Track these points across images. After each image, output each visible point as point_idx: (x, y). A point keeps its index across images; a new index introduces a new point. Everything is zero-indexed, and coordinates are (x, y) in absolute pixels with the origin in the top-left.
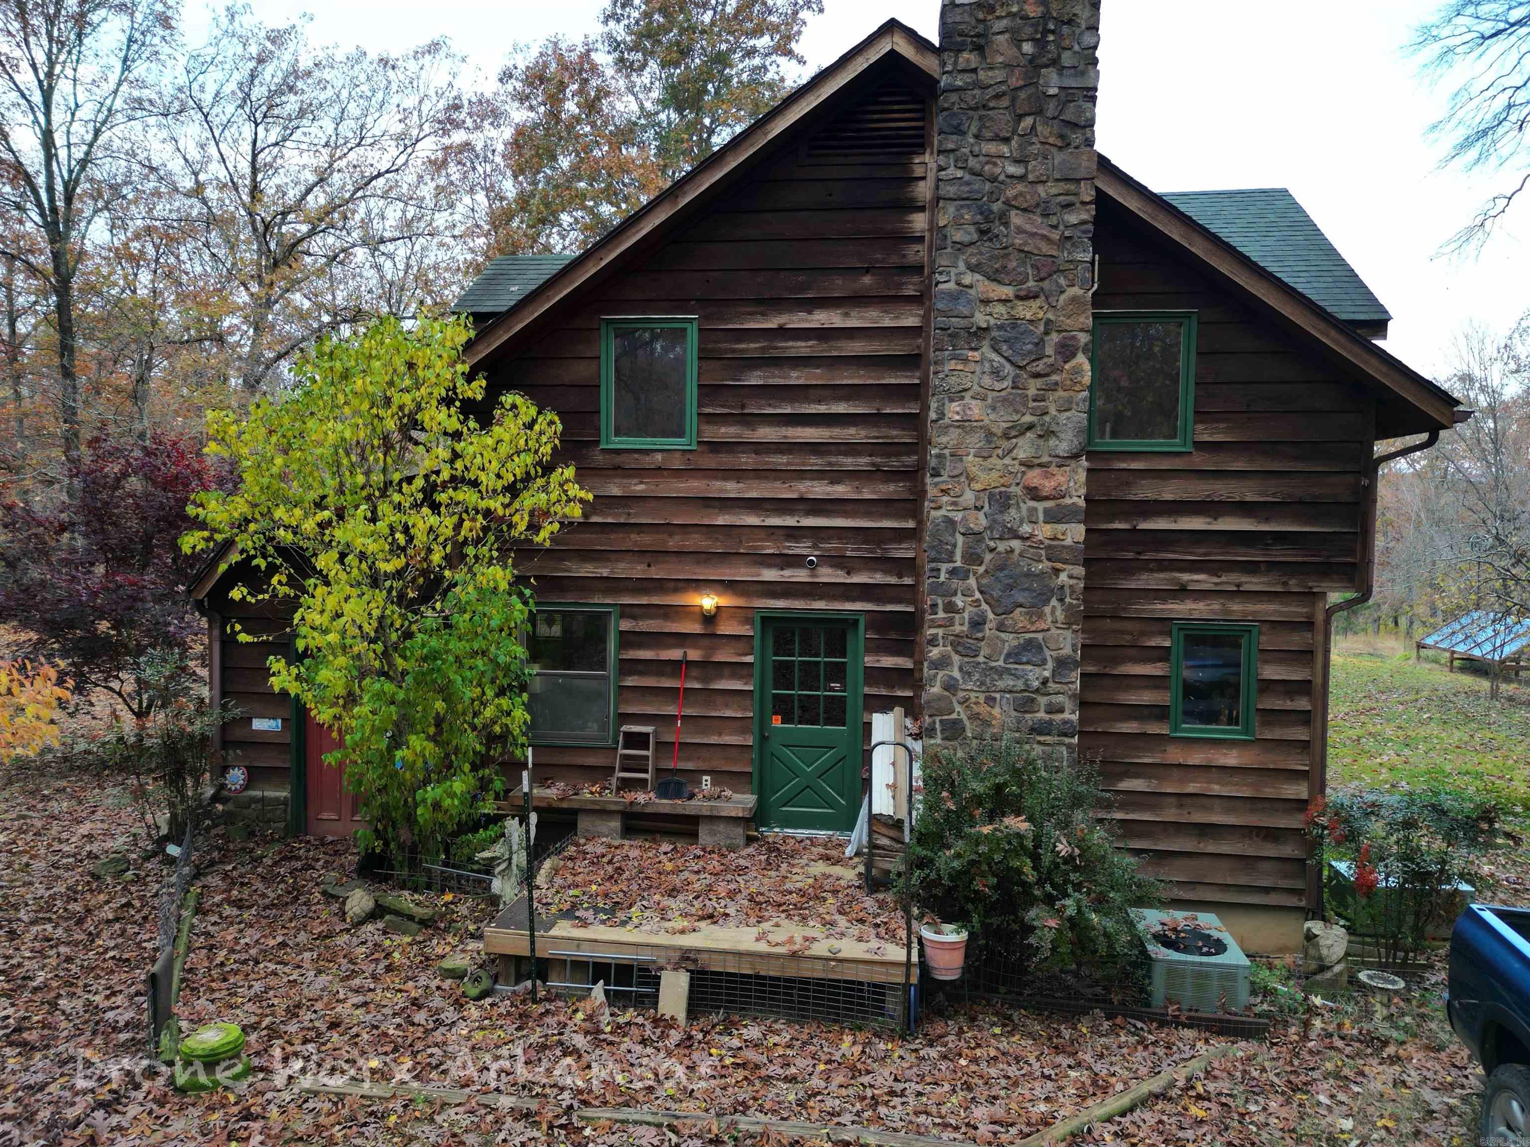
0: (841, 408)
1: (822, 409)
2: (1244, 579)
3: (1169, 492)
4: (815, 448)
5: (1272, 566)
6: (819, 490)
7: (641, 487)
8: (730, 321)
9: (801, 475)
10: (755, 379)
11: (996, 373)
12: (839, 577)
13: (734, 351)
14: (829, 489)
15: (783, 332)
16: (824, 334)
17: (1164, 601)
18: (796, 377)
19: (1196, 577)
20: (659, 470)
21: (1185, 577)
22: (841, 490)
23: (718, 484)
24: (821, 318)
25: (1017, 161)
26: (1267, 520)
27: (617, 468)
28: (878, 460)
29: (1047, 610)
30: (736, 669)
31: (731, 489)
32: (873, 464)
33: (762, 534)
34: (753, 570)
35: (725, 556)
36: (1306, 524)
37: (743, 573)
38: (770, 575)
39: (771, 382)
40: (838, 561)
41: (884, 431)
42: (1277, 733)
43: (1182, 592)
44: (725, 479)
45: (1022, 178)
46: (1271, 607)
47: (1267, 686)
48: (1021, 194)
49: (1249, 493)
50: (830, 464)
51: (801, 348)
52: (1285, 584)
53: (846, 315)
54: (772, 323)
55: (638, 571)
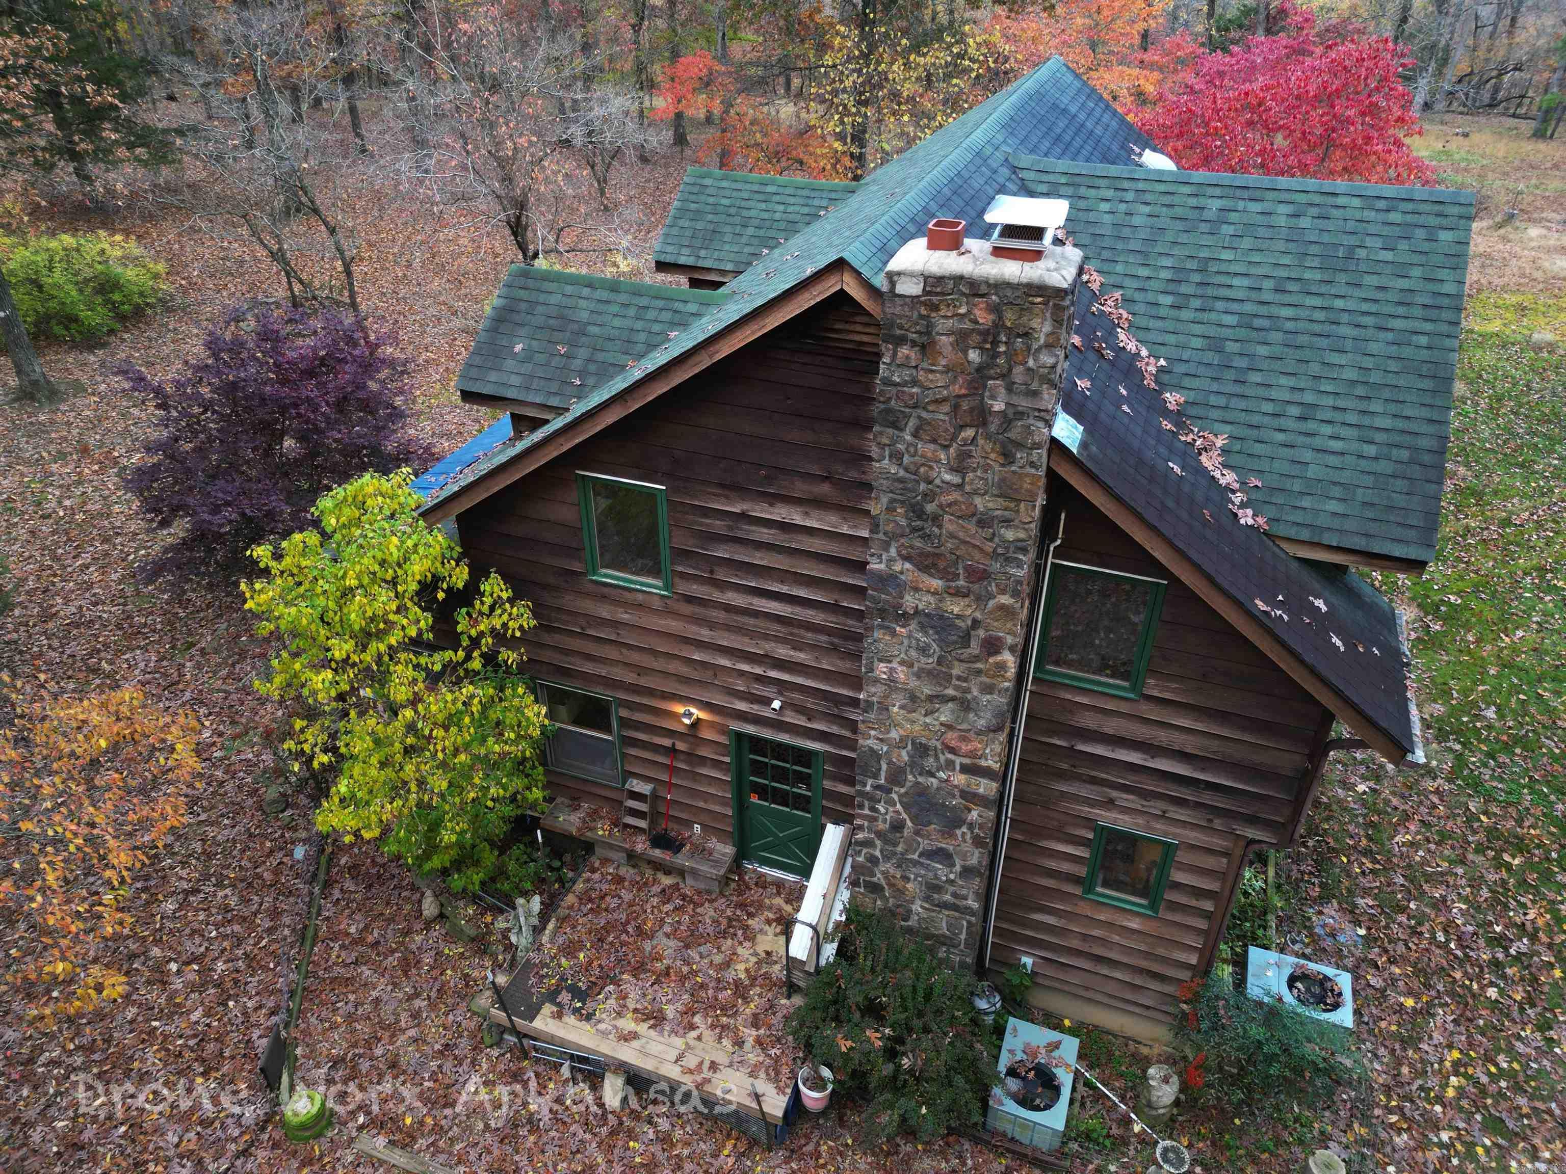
0: (802, 593)
1: (784, 589)
2: (1171, 808)
3: (1111, 726)
4: (779, 619)
5: (1198, 805)
6: (783, 652)
7: (626, 616)
8: (694, 497)
9: (766, 637)
10: (722, 552)
11: (923, 650)
12: (802, 721)
13: (702, 524)
14: (792, 653)
15: (744, 516)
16: (785, 527)
17: (1093, 806)
18: (760, 559)
19: (1125, 796)
20: (640, 606)
21: (1114, 794)
22: (801, 657)
23: (695, 628)
24: (780, 513)
25: (953, 470)
26: (1203, 770)
27: (604, 597)
28: (836, 640)
29: (958, 832)
30: (716, 764)
31: (705, 634)
32: (832, 644)
33: (735, 674)
34: (727, 698)
35: (701, 683)
36: (1241, 780)
37: (719, 700)
38: (742, 706)
39: (736, 557)
40: (800, 710)
41: (842, 619)
42: (1178, 918)
43: (1110, 804)
44: (700, 625)
45: (960, 486)
46: (1192, 834)
47: (1177, 886)
48: (955, 503)
49: (1190, 745)
50: (791, 634)
51: (765, 535)
52: (1210, 821)
53: (807, 514)
54: (736, 509)
55: (630, 678)
